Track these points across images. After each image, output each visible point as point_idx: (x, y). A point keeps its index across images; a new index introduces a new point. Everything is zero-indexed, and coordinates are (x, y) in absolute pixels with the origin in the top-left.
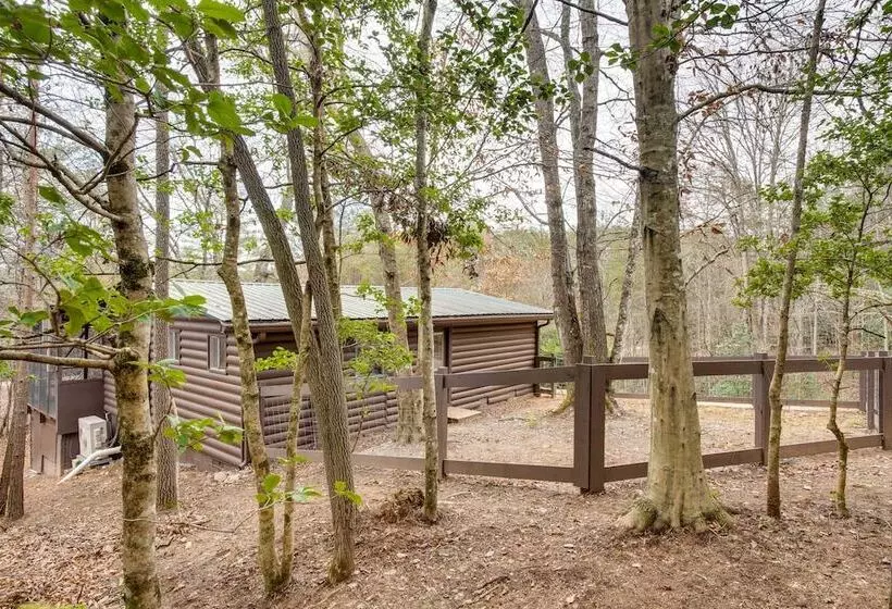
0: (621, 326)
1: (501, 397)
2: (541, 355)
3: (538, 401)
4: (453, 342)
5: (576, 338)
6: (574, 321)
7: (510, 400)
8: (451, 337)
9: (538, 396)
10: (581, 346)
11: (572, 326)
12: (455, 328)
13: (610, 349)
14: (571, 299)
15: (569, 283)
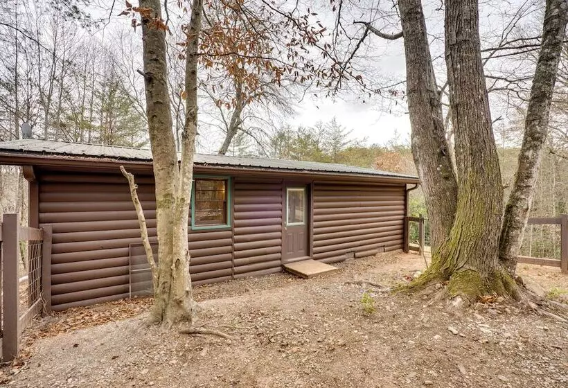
0: (530, 153)
1: (369, 252)
2: (409, 215)
3: (406, 257)
4: (314, 198)
5: (446, 178)
6: (443, 153)
7: (379, 255)
8: (313, 193)
9: (407, 252)
10: (455, 190)
11: (439, 161)
12: (316, 185)
13: (507, 193)
14: (438, 126)
15: (435, 104)
